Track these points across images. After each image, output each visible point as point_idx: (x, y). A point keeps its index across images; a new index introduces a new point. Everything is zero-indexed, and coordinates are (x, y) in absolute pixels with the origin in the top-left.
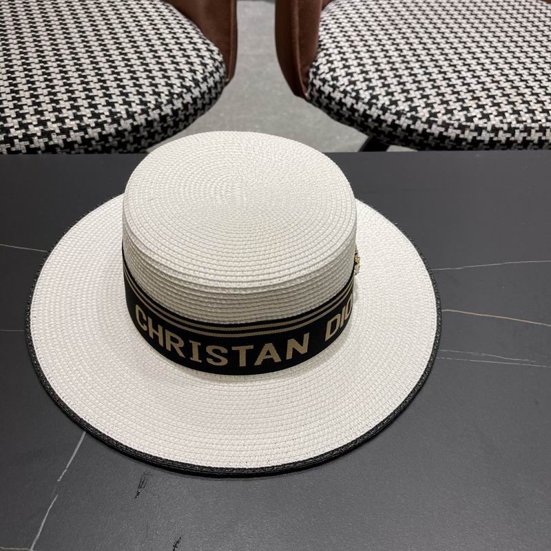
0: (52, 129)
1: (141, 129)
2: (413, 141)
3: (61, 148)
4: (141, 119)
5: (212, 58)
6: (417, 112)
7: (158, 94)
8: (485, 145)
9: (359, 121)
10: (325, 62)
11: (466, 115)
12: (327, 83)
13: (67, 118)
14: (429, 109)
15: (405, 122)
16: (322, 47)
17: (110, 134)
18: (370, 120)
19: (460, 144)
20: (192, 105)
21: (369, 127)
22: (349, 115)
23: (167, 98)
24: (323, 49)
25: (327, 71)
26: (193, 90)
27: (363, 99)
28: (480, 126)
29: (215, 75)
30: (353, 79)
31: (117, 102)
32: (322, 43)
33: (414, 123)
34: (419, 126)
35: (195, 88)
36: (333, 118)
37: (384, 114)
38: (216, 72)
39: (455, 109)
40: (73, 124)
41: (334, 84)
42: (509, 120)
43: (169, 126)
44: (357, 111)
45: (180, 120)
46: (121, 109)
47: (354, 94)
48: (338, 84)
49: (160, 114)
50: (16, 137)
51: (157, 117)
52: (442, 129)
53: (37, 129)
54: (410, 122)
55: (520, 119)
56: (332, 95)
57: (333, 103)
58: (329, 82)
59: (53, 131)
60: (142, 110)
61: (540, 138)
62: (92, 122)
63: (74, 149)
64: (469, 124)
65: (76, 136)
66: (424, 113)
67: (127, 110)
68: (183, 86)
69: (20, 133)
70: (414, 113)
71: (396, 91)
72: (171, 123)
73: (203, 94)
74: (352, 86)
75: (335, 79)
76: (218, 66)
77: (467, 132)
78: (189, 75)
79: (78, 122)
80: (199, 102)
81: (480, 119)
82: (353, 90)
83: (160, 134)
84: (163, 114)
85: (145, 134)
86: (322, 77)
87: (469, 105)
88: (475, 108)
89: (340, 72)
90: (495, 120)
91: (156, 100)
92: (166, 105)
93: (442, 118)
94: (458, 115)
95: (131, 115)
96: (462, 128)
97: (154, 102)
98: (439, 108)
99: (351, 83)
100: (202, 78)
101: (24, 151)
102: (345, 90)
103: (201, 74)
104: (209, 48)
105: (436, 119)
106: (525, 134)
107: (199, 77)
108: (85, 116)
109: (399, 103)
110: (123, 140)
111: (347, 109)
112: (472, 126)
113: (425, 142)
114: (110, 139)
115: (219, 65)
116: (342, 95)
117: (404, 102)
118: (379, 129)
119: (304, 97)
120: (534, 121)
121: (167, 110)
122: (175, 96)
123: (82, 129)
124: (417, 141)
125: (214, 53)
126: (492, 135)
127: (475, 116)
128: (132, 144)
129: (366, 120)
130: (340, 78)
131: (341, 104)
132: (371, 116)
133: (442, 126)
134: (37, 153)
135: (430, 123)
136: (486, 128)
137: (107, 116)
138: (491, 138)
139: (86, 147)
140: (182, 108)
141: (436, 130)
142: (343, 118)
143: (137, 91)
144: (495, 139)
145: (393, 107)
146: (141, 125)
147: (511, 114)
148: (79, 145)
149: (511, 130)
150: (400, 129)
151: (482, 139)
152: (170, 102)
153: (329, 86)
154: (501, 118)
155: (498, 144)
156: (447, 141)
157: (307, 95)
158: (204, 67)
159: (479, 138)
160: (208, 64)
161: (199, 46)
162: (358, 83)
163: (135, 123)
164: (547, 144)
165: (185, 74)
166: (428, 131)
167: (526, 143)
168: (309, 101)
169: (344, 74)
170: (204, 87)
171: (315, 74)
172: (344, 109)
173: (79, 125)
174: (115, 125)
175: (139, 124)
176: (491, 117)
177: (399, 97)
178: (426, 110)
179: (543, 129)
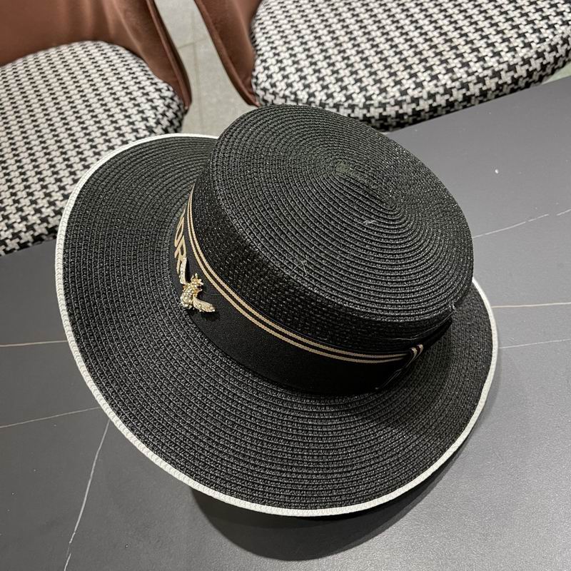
0: (33, 222)
3: (46, 235)
5: (162, 97)
6: (353, 99)
8: (426, 113)
10: (262, 70)
11: (399, 90)
12: (267, 92)
13: (43, 207)
14: (364, 93)
15: (344, 112)
16: (259, 53)
19: (403, 119)
24: (259, 55)
25: (265, 79)
27: (301, 100)
28: (416, 96)
29: (167, 114)
30: (290, 81)
32: (258, 48)
33: (353, 112)
34: (359, 113)
38: (168, 111)
39: (388, 86)
40: (49, 211)
41: (273, 92)
42: (443, 82)
47: (293, 97)
48: (277, 90)
50: (7, 238)
52: (381, 110)
53: (21, 225)
54: (350, 111)
55: (455, 77)
56: (275, 102)
58: (268, 90)
59: (34, 224)
61: (481, 89)
64: (404, 98)
66: (359, 99)
69: (9, 234)
70: (350, 101)
71: (330, 83)
74: (290, 89)
75: (273, 85)
76: (169, 104)
77: (405, 106)
78: (142, 125)
79: (53, 208)
81: (414, 89)
82: (291, 93)
86: (262, 86)
87: (401, 77)
88: (408, 79)
89: (277, 77)
90: (429, 86)
93: (377, 99)
94: (392, 92)
96: (399, 103)
98: (373, 90)
99: (288, 85)
100: (155, 123)
101: (17, 247)
102: (284, 95)
103: (154, 118)
104: (158, 87)
105: (372, 102)
106: (464, 91)
107: (152, 123)
108: (57, 200)
109: (335, 94)
112: (408, 98)
115: (171, 101)
116: (283, 100)
117: (339, 92)
120: (469, 75)
125: (163, 91)
126: (430, 101)
127: (409, 88)
130: (278, 84)
133: (379, 107)
134: (28, 247)
135: (367, 107)
136: (422, 97)
138: (431, 105)
141: (375, 112)
144: (435, 104)
145: (330, 100)
147: (444, 74)
149: (448, 91)
151: (422, 108)
153: (270, 94)
154: (435, 82)
155: (439, 109)
156: (389, 120)
157: (257, 103)
158: (154, 111)
159: (418, 109)
160: (158, 106)
161: (148, 89)
162: (294, 84)
164: (490, 92)
165: (138, 125)
166: (368, 115)
167: (467, 99)
169: (281, 78)
171: (256, 84)
173: (54, 211)
176: (425, 83)
177: (334, 88)
178: (361, 95)
179: (481, 80)
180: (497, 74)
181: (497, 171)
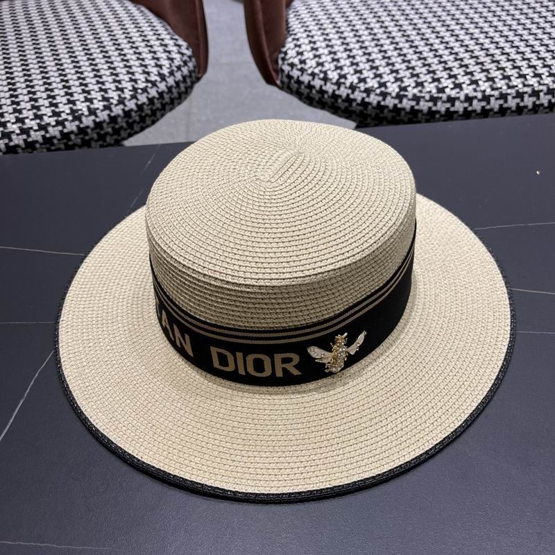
0: (12, 130)
1: (105, 125)
2: (385, 118)
3: (22, 149)
4: (103, 116)
5: (179, 53)
6: (386, 87)
7: (122, 90)
8: (460, 116)
9: (330, 104)
10: (293, 47)
11: (437, 87)
12: (295, 68)
13: (27, 118)
14: (399, 83)
15: (374, 99)
16: (291, 33)
17: (72, 132)
18: (340, 101)
19: (434, 117)
20: (158, 99)
21: (340, 108)
22: (320, 98)
23: (131, 93)
24: (291, 35)
25: (295, 54)
26: (159, 85)
27: (331, 80)
28: (453, 96)
29: (183, 69)
30: (321, 61)
31: (78, 100)
32: (291, 29)
33: (384, 99)
34: (390, 102)
35: (161, 82)
36: (305, 103)
37: (353, 93)
38: (184, 66)
39: (426, 81)
40: (33, 124)
41: (302, 68)
42: (483, 88)
43: (135, 122)
44: (326, 92)
45: (147, 115)
46: (82, 107)
47: (322, 75)
48: (306, 67)
49: (123, 110)
51: (120, 112)
52: (414, 103)
54: (380, 98)
55: (495, 86)
56: (301, 79)
57: (303, 87)
58: (296, 65)
59: (13, 132)
60: (104, 106)
61: (518, 104)
62: (52, 121)
63: (35, 149)
64: (440, 95)
65: (36, 136)
66: (393, 88)
67: (88, 107)
68: (147, 81)
70: (383, 89)
71: (364, 69)
72: (137, 119)
73: (170, 89)
74: (320, 68)
75: (303, 62)
76: (186, 60)
77: (439, 104)
78: (155, 70)
79: (38, 121)
80: (166, 96)
81: (452, 89)
82: (321, 71)
83: (125, 130)
84: (127, 109)
85: (110, 130)
86: (290, 61)
87: (440, 76)
88: (447, 79)
89: (308, 55)
90: (468, 89)
91: (119, 96)
92: (130, 100)
93: (412, 91)
94: (429, 87)
95: (92, 112)
96: (434, 100)
97: (117, 98)
98: (409, 82)
99: (319, 64)
100: (169, 73)
102: (312, 72)
103: (168, 68)
104: (177, 43)
105: (406, 93)
106: (501, 102)
107: (165, 71)
108: (45, 115)
109: (368, 80)
110: (87, 138)
111: (317, 91)
112: (444, 97)
113: (398, 118)
114: (73, 137)
115: (188, 59)
116: (310, 78)
117: (373, 78)
118: (350, 109)
119: (275, 85)
120: (509, 87)
121: (131, 105)
122: (140, 91)
123: (43, 128)
124: (390, 117)
125: (182, 48)
126: (466, 105)
127: (447, 87)
128: (96, 141)
129: (336, 101)
130: (308, 61)
131: (310, 87)
132: (340, 96)
133: (412, 100)
135: (400, 97)
136: (458, 98)
137: (68, 114)
138: (465, 109)
139: (48, 146)
140: (147, 103)
141: (406, 104)
142: (314, 102)
143: (100, 88)
144: (470, 109)
145: (362, 84)
146: (104, 121)
147: (485, 82)
148: (41, 144)
149: (486, 98)
150: (370, 107)
151: (456, 110)
152: (134, 97)
153: (298, 70)
154: (474, 86)
155: (473, 114)
156: (420, 115)
157: (278, 82)
158: (170, 62)
159: (452, 109)
160: (175, 59)
161: (167, 42)
162: (326, 64)
163: (98, 120)
164: (526, 110)
165: (150, 69)
166: (399, 106)
167: (503, 111)
168: (281, 88)
169: (311, 56)
170: (171, 81)
171: (283, 59)
172: (314, 91)
173: (39, 125)
174: (77, 123)
175: (102, 120)
176: (464, 86)
177: (368, 74)
178: (395, 85)
179: (520, 95)
180: (535, 94)
181: (538, 173)
